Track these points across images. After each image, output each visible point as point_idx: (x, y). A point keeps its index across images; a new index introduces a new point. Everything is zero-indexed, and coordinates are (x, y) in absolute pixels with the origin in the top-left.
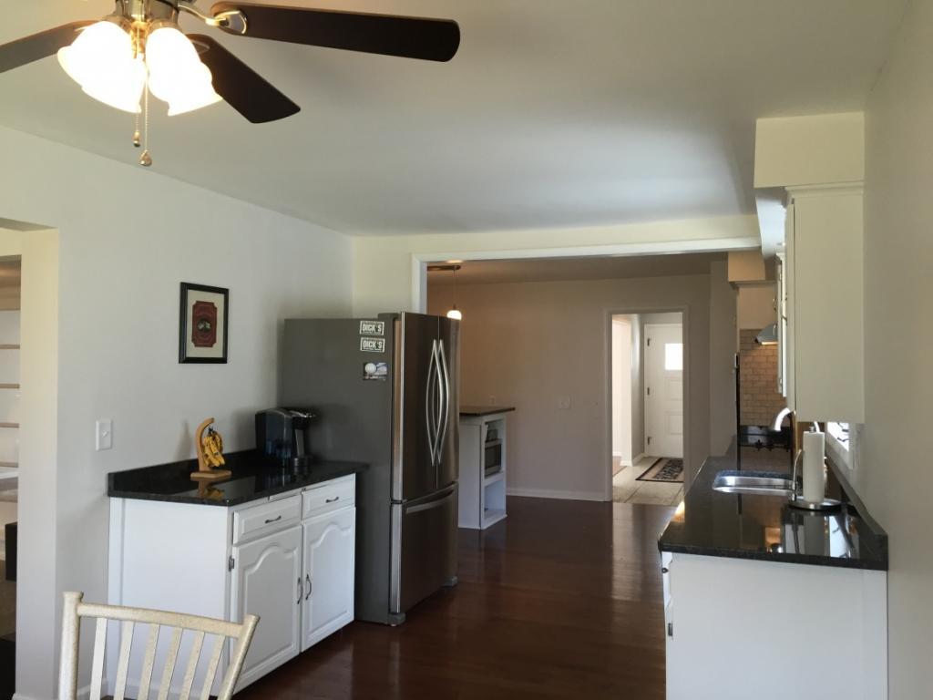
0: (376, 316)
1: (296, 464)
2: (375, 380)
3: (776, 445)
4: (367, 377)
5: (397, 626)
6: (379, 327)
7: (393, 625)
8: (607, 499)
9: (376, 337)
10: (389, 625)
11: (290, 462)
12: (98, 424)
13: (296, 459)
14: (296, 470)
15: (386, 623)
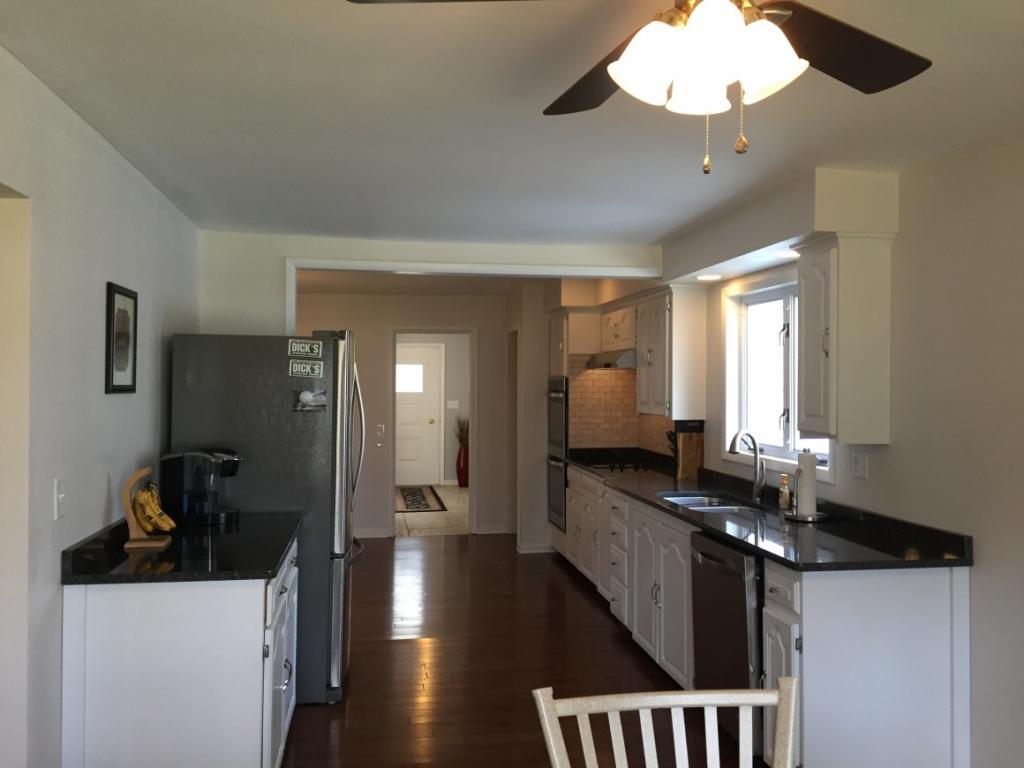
0: (310, 335)
1: (223, 521)
2: (309, 411)
3: (627, 465)
4: (299, 408)
5: (337, 703)
6: (315, 347)
7: (332, 703)
8: (390, 535)
9: (310, 359)
10: (326, 704)
11: (216, 517)
12: (56, 481)
13: (223, 515)
14: (222, 528)
15: (323, 701)
